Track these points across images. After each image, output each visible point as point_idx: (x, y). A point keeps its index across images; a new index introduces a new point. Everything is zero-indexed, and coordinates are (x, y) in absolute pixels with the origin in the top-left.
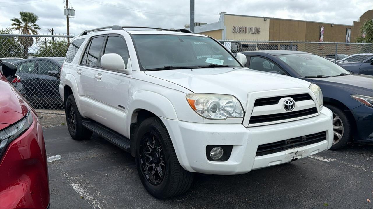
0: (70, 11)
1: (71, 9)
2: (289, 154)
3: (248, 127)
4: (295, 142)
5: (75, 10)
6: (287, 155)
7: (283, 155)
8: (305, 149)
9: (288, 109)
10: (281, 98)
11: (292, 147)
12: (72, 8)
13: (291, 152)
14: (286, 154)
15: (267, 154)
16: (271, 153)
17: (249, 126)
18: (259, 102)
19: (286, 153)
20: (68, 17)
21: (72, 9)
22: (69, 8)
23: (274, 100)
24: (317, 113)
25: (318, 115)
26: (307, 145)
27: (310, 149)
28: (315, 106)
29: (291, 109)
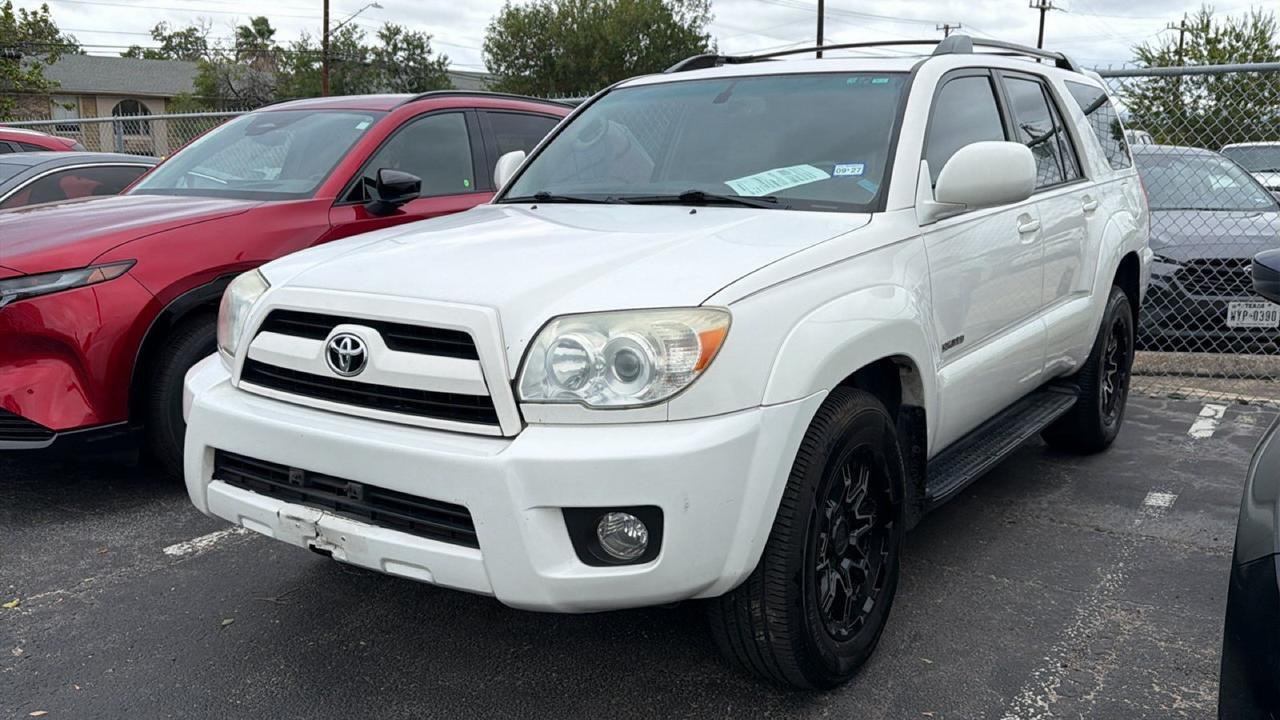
2: (288, 517)
3: (238, 388)
6: (280, 516)
7: (271, 513)
8: (351, 532)
9: (340, 369)
10: (338, 324)
11: (304, 500)
13: (296, 515)
14: (278, 513)
15: (247, 488)
16: (260, 491)
17: (239, 386)
19: (281, 511)
24: (497, 428)
25: (502, 437)
26: (382, 527)
27: (372, 541)
28: (487, 394)
29: (350, 370)
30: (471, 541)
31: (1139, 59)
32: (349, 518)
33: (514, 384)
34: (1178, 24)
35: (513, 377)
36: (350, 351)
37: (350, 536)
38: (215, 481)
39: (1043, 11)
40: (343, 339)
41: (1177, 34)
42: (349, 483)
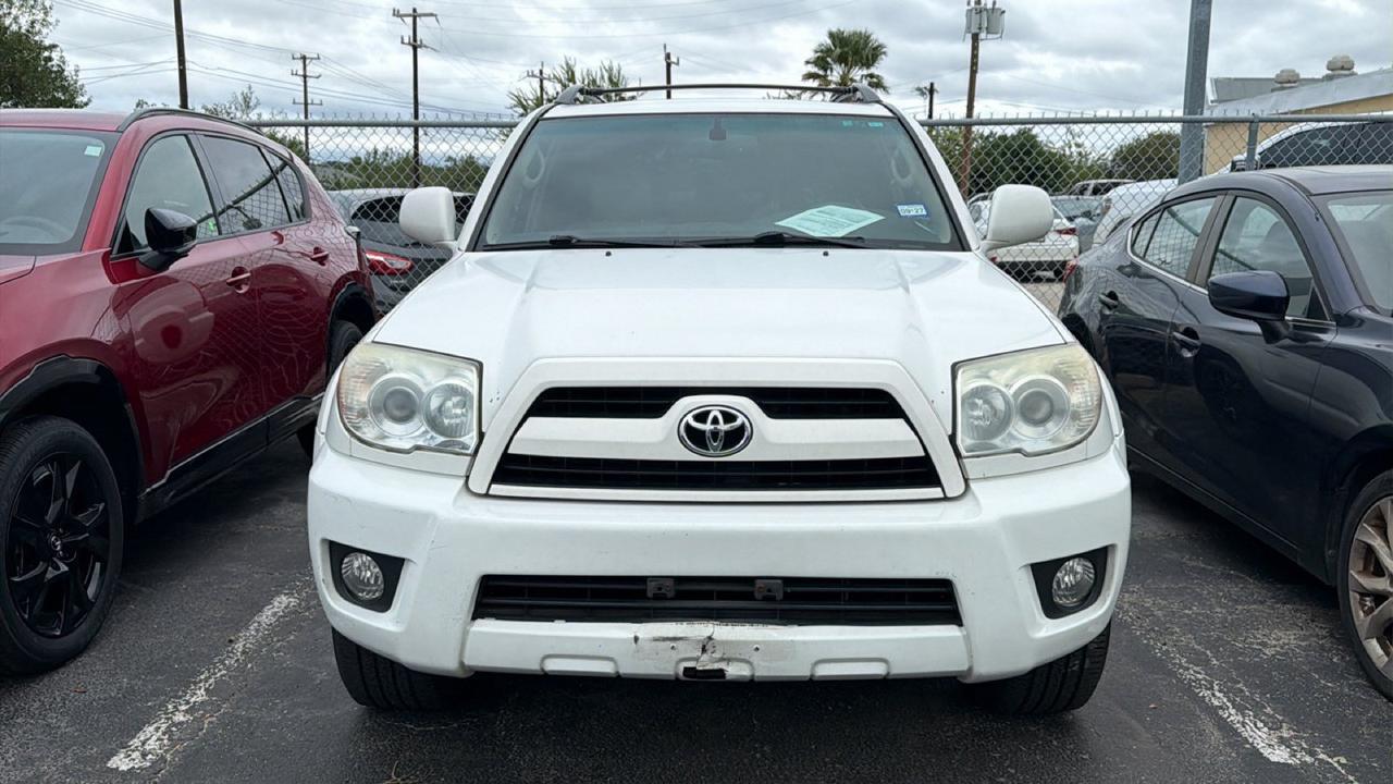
0: (984, 14)
1: (990, 6)
2: (656, 640)
3: (487, 495)
4: (722, 596)
5: (1004, 12)
6: (639, 642)
7: (624, 641)
8: (767, 639)
9: (708, 449)
10: (683, 396)
12: (994, 3)
13: (671, 635)
14: (636, 639)
15: (550, 619)
16: (569, 619)
17: (491, 492)
18: (557, 402)
19: (640, 635)
20: (975, 38)
21: (993, 9)
22: (982, 5)
23: (648, 401)
24: (939, 489)
25: (946, 499)
26: (800, 625)
27: (804, 643)
28: (922, 454)
29: (724, 448)
30: (953, 616)
31: (515, 106)
32: (752, 623)
33: (952, 439)
34: (537, 73)
35: (950, 433)
36: (723, 427)
37: (764, 642)
38: (479, 621)
39: (415, 49)
40: (708, 412)
41: (536, 83)
42: (758, 581)
